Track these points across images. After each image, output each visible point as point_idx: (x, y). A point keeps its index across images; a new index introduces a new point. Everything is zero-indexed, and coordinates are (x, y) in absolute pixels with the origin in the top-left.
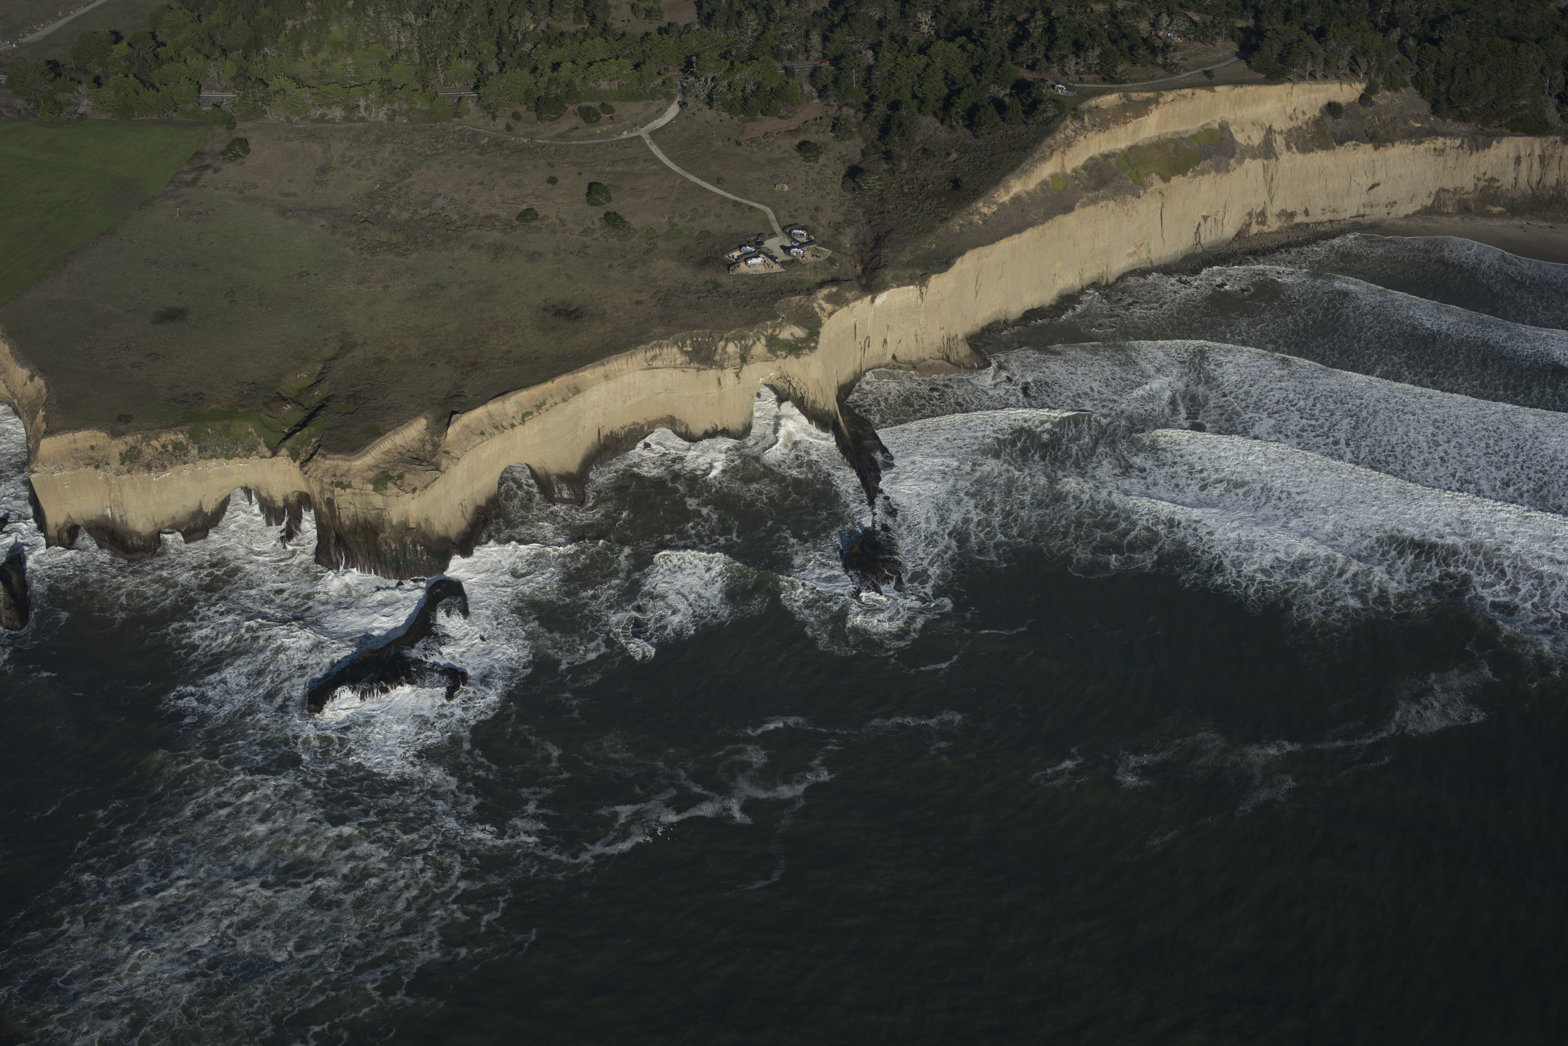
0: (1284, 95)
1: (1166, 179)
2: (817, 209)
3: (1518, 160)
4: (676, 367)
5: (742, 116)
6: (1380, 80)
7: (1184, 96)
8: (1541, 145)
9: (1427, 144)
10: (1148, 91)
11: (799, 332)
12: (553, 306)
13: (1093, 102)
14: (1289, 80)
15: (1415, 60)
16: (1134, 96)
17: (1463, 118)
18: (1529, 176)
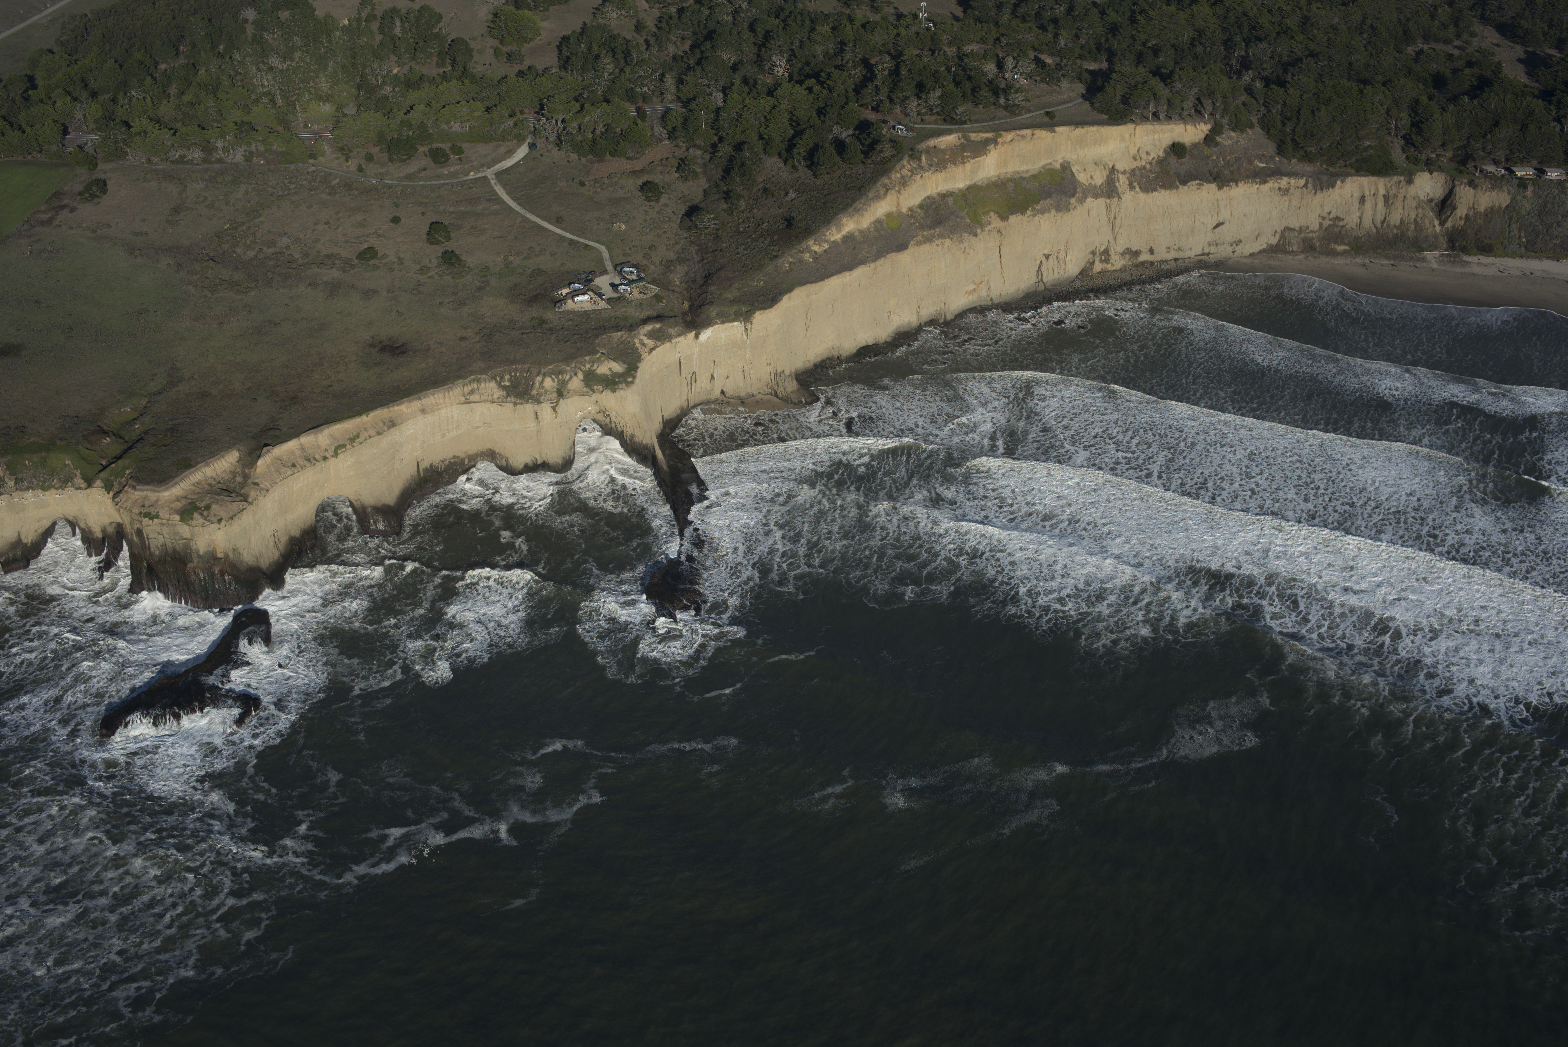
0: (1127, 136)
1: (1004, 218)
2: (651, 247)
3: (1362, 200)
4: (493, 402)
5: (590, 157)
6: (1225, 121)
7: (1023, 137)
8: (1386, 185)
9: (1272, 184)
10: (987, 132)
11: (617, 367)
12: (380, 342)
13: (932, 143)
14: (1132, 121)
15: (1261, 102)
16: (973, 136)
17: (1307, 158)
18: (1374, 215)
